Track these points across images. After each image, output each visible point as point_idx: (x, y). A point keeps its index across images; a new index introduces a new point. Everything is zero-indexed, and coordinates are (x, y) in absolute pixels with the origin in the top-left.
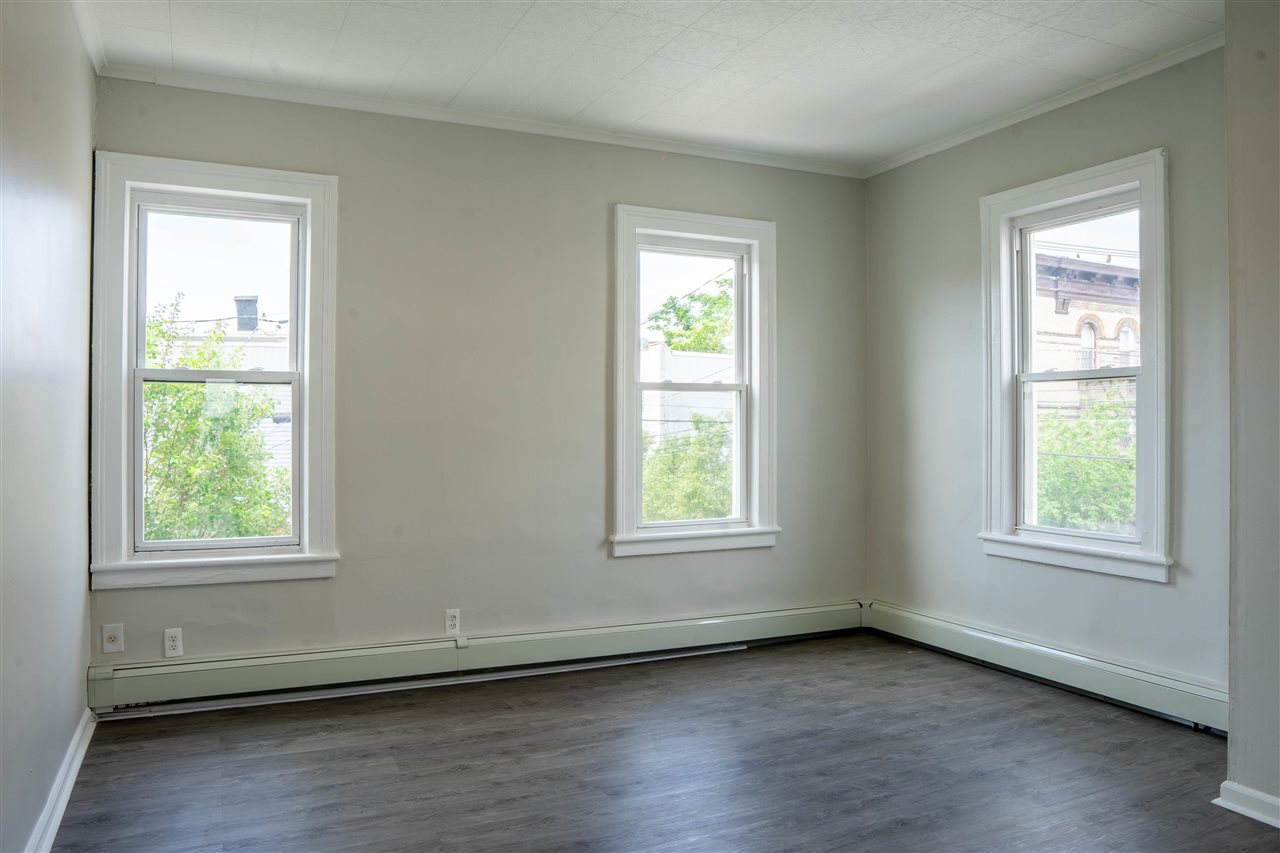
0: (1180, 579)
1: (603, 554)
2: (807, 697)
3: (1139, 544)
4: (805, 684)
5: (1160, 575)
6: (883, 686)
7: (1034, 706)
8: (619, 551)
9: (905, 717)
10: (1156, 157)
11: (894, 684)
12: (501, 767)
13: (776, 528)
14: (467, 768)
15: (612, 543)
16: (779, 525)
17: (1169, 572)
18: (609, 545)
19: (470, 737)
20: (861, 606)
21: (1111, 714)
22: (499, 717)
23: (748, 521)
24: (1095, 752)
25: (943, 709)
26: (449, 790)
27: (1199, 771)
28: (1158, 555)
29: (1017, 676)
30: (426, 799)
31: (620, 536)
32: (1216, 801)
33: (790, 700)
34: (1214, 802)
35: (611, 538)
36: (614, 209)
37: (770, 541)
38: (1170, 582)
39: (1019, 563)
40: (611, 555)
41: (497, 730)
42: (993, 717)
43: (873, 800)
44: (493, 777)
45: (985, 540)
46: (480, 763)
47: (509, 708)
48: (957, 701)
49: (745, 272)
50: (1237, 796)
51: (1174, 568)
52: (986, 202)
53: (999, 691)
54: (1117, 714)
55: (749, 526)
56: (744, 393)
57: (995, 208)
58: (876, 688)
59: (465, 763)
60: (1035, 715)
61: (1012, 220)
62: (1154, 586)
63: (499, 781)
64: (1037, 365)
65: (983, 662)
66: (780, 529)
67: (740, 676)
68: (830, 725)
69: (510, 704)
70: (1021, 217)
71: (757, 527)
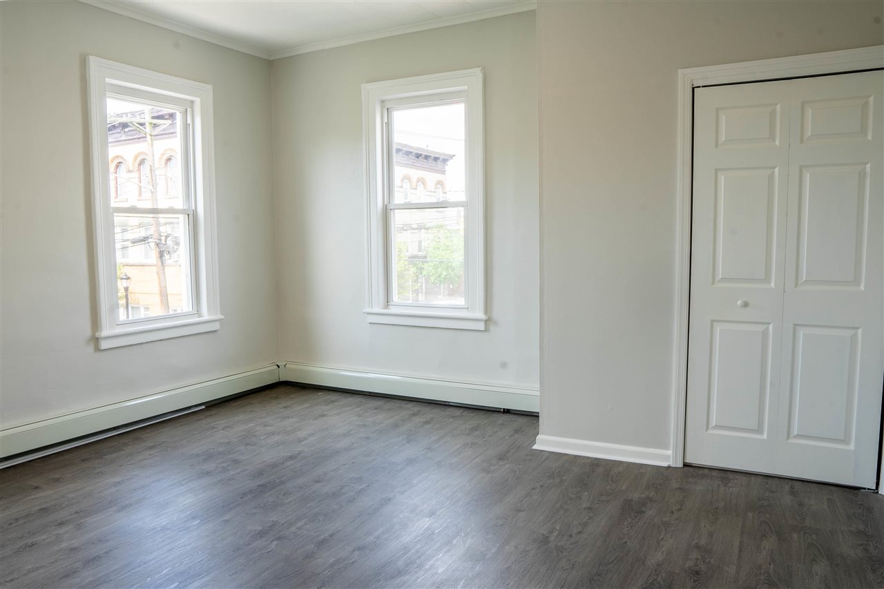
0: (492, 328)
1: (91, 348)
2: (273, 433)
3: (468, 308)
4: (265, 426)
5: (481, 326)
6: (317, 418)
7: (414, 415)
8: (104, 345)
9: (345, 435)
10: (478, 73)
11: (324, 416)
12: (66, 535)
13: (220, 316)
14: (33, 545)
15: (98, 339)
16: (222, 314)
17: (486, 324)
18: (96, 340)
19: (17, 520)
20: (279, 367)
21: (458, 412)
22: (33, 497)
23: (199, 313)
24: (463, 434)
25: (365, 426)
26: (29, 567)
27: (517, 433)
28: (480, 315)
29: (394, 399)
30: (12, 580)
31: (105, 332)
32: (535, 447)
33: (262, 438)
34: (533, 448)
35: (97, 335)
36: (85, 59)
37: (216, 326)
38: (486, 330)
39: (391, 327)
40: (97, 349)
41: (39, 508)
42: (396, 426)
43: (361, 490)
44: (64, 545)
45: (368, 313)
46: (44, 537)
47: (37, 488)
48: (370, 420)
49: (189, 122)
50: (546, 442)
51: (488, 321)
52: (367, 87)
53: (389, 409)
54: (461, 411)
55: (200, 316)
56: (191, 216)
57: (372, 91)
58: (314, 420)
59: (30, 541)
60: (417, 420)
61: (383, 101)
62: (476, 333)
63: (72, 546)
64: (398, 199)
65: (370, 393)
66: (223, 317)
67: (213, 428)
68: (301, 449)
69: (36, 485)
70: (389, 100)
71: (206, 317)
